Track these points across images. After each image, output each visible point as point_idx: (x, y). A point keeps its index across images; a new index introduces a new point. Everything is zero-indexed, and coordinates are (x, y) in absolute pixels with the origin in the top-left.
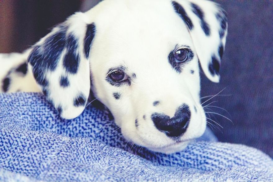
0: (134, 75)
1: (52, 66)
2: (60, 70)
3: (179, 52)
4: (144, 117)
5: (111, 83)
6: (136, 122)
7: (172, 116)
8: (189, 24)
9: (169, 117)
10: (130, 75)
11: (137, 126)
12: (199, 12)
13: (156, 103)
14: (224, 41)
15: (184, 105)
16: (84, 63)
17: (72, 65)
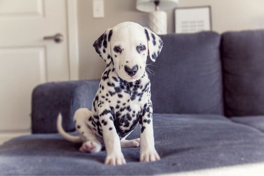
1: (100, 46)
2: (102, 47)
4: (122, 65)
5: (115, 51)
6: (120, 67)
7: (131, 68)
10: (122, 49)
11: (120, 68)
12: (154, 37)
13: (127, 62)
14: (160, 50)
15: (137, 65)
16: (108, 44)
17: (105, 45)
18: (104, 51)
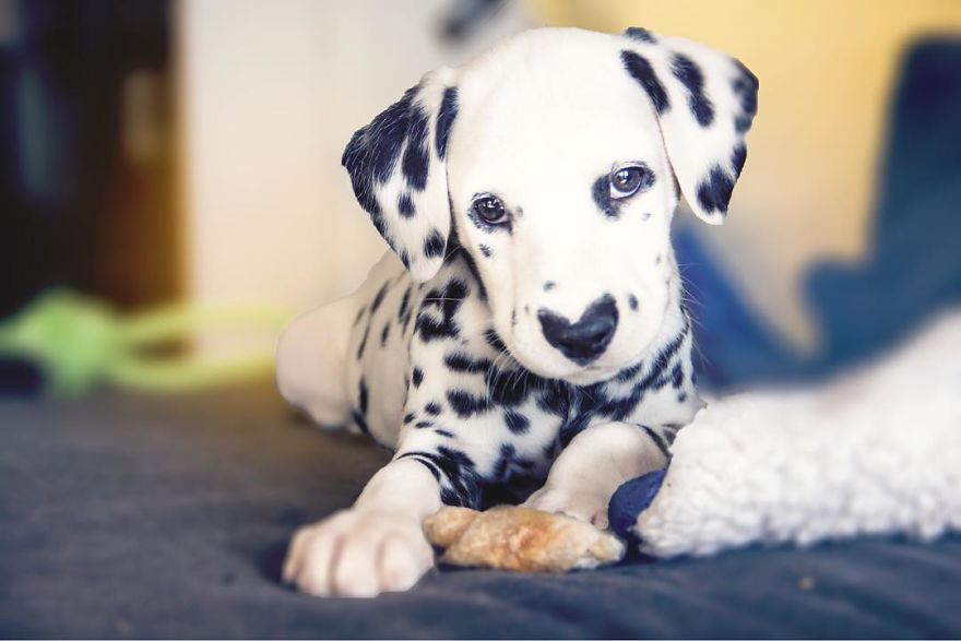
0: (520, 211)
1: (384, 176)
3: (626, 174)
5: (476, 223)
6: (514, 316)
7: (575, 318)
8: (660, 99)
9: (567, 321)
10: (514, 211)
11: (514, 324)
12: (690, 74)
13: (549, 286)
15: (607, 296)
16: (436, 168)
17: (417, 172)
18: (406, 208)
